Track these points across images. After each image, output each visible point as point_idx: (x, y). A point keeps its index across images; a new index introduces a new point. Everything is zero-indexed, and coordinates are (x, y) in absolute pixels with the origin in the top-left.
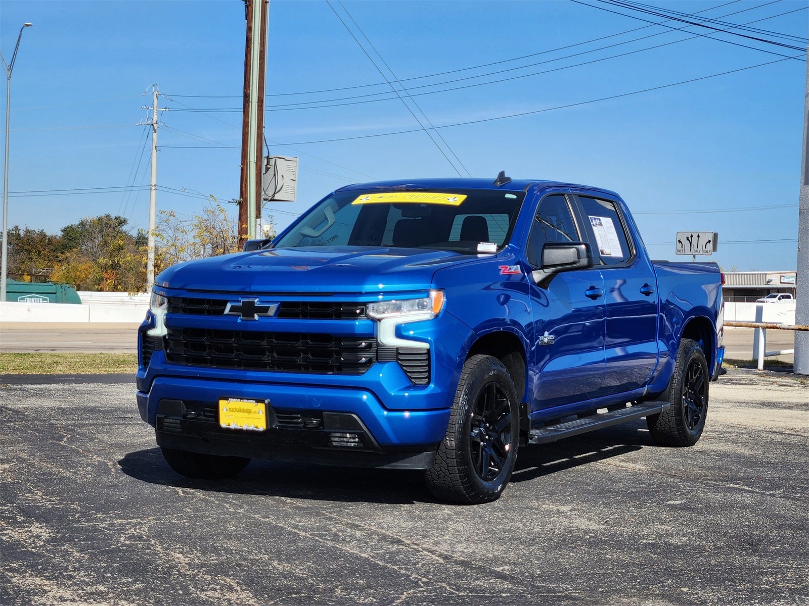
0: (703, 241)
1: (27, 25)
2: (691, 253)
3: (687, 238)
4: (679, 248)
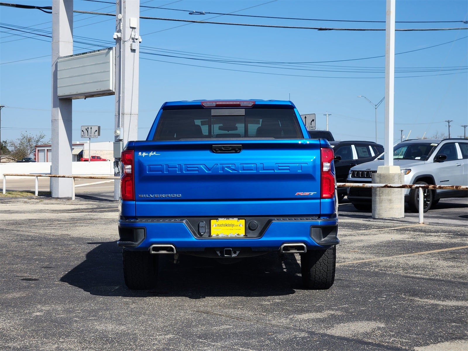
0: (93, 130)
2: (88, 137)
3: (86, 129)
4: (83, 134)
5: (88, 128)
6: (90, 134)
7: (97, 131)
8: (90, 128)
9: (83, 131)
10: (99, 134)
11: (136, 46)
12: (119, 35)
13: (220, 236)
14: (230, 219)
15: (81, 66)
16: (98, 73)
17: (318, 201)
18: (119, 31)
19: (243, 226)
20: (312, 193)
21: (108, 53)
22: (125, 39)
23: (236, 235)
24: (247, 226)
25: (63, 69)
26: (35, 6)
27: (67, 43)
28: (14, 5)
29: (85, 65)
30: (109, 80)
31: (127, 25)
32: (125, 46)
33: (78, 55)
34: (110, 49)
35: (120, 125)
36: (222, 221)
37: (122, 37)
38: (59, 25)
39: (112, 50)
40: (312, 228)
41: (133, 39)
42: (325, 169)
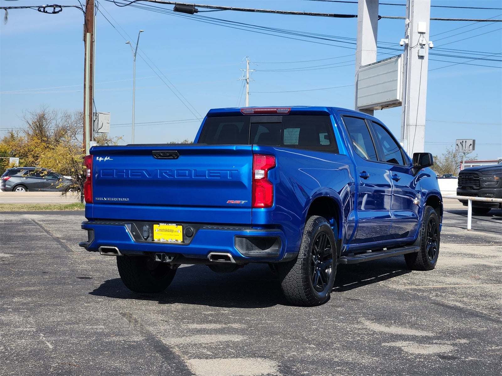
0: (468, 144)
1: (141, 31)
2: (462, 151)
3: (461, 143)
4: (457, 149)
5: (463, 142)
6: (464, 149)
7: (472, 145)
8: (464, 141)
9: (457, 145)
10: (474, 149)
11: (425, 52)
12: (407, 41)
13: (162, 241)
14: (169, 224)
15: (376, 75)
16: (388, 82)
17: (250, 210)
18: (407, 37)
19: (180, 232)
20: (243, 202)
21: (397, 60)
22: (412, 45)
23: (174, 241)
24: (185, 232)
25: (363, 78)
26: (355, 15)
27: (370, 52)
28: (332, 15)
29: (379, 74)
30: (396, 89)
31: (415, 30)
32: (411, 53)
33: (375, 64)
34: (399, 56)
35: (405, 137)
36: (163, 226)
37: (409, 43)
38: (362, 34)
39: (400, 58)
40: (237, 238)
41: (421, 44)
42: (258, 177)
